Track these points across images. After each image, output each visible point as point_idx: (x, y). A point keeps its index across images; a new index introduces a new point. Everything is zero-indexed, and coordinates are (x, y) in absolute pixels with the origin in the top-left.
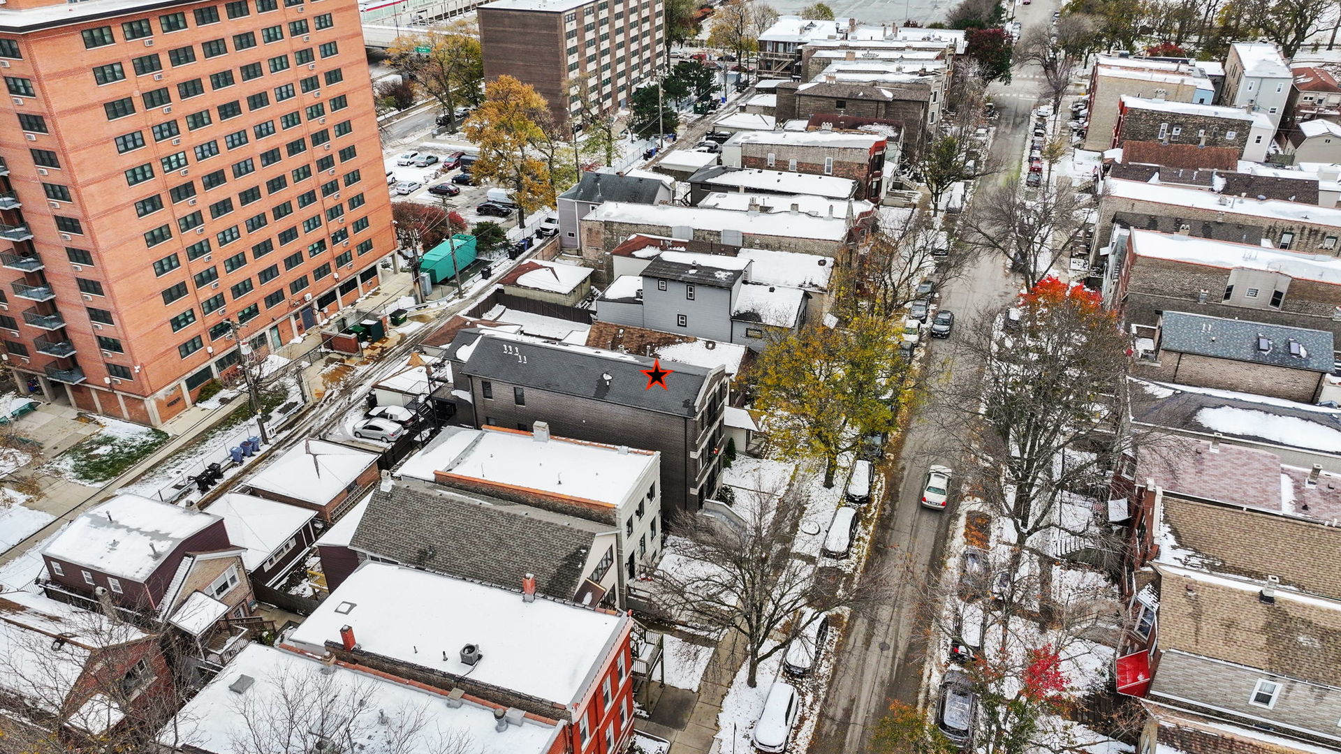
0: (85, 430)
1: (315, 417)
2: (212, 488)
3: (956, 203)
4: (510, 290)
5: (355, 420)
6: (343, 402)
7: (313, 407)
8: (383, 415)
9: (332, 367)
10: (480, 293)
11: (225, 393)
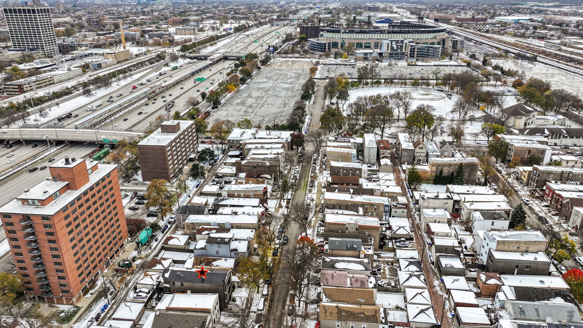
0: (54, 310)
1: (120, 295)
2: (99, 320)
3: (289, 197)
4: (166, 246)
5: (132, 295)
6: (126, 289)
7: (118, 292)
8: (140, 291)
9: (120, 278)
10: (156, 247)
11: (91, 291)
